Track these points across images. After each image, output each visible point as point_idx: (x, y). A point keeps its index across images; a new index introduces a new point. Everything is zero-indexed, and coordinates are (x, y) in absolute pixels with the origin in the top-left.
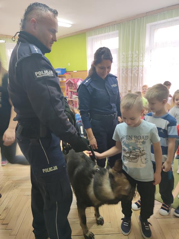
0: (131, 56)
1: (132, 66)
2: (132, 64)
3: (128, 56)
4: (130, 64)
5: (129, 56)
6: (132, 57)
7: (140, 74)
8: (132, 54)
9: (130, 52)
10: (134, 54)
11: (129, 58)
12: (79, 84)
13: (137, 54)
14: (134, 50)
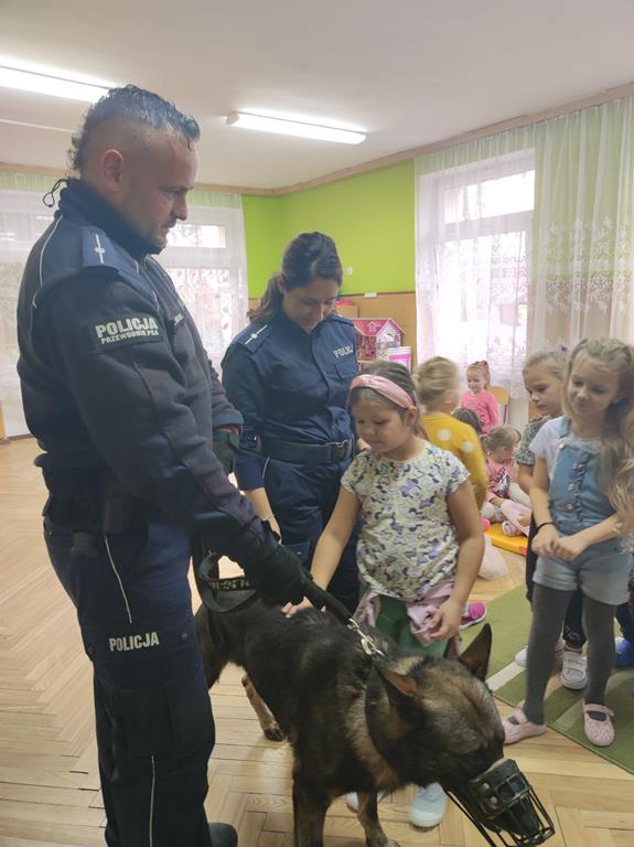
0: (582, 239)
1: (585, 275)
2: (586, 267)
3: (570, 239)
4: (577, 265)
5: (577, 236)
6: (587, 242)
7: (617, 305)
8: (588, 232)
9: (578, 224)
10: (594, 228)
11: (573, 244)
12: (382, 340)
13: (606, 229)
14: (595, 216)
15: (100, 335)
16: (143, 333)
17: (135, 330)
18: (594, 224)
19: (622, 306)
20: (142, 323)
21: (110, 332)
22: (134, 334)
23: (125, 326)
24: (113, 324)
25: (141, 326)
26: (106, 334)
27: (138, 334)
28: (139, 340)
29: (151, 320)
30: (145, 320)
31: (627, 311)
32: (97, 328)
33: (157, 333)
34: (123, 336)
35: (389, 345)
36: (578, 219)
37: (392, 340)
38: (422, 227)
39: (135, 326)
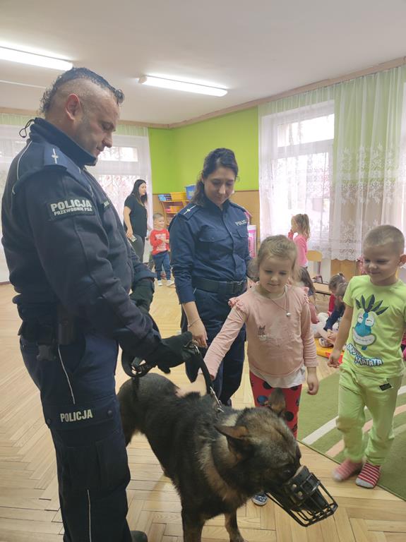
0: (365, 157)
1: (366, 180)
2: (367, 175)
3: (357, 158)
4: (361, 174)
5: (361, 156)
6: (367, 160)
7: (386, 199)
8: (368, 153)
9: (362, 148)
10: (372, 151)
11: (358, 161)
13: (379, 152)
14: (372, 143)
15: (53, 210)
16: (82, 209)
17: (76, 207)
18: (372, 148)
19: (389, 200)
20: (81, 203)
21: (60, 208)
22: (75, 209)
23: (70, 204)
24: (62, 203)
25: (80, 205)
26: (57, 209)
27: (78, 209)
28: (79, 213)
29: (88, 201)
30: (83, 201)
31: (393, 203)
32: (52, 205)
33: (91, 210)
34: (68, 211)
36: (361, 146)
38: (263, 149)
39: (76, 204)
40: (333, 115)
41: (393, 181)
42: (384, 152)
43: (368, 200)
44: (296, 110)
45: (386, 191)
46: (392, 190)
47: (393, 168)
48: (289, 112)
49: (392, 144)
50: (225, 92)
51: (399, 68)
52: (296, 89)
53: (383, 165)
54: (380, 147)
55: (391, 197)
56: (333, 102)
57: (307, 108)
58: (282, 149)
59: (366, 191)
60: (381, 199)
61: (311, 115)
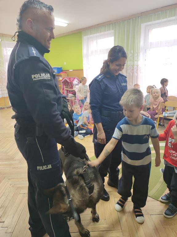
2: (127, 63)
12: (74, 83)
13: (132, 54)
14: (129, 50)
15: (33, 78)
16: (46, 78)
17: (43, 77)
18: (129, 52)
19: (136, 74)
20: (46, 75)
21: (36, 77)
22: (43, 78)
23: (40, 75)
24: (37, 75)
25: (45, 76)
26: (35, 78)
27: (44, 78)
28: (44, 80)
29: (49, 74)
30: (47, 74)
31: (137, 75)
32: (32, 76)
33: (50, 78)
34: (40, 79)
35: (76, 85)
37: (77, 83)
38: (85, 51)
39: (43, 76)
40: (113, 37)
41: (137, 66)
42: (134, 54)
43: (128, 74)
44: (98, 34)
45: (135, 70)
46: (137, 70)
47: (137, 61)
48: (95, 35)
49: (137, 50)
50: (67, 25)
51: (139, 17)
52: (98, 25)
53: (133, 59)
54: (132, 52)
55: (137, 73)
56: (113, 31)
57: (102, 33)
58: (92, 52)
59: (127, 70)
60: (133, 73)
61: (104, 36)
